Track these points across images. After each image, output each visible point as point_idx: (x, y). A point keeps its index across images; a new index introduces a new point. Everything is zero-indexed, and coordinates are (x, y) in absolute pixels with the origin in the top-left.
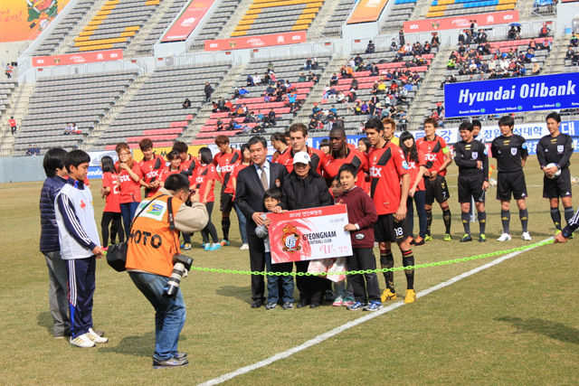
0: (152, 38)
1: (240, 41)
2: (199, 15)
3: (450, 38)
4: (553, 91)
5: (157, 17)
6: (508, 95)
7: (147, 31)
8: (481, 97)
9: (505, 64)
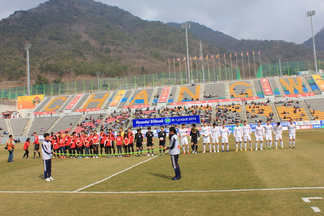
0: (63, 108)
2: (74, 103)
3: (133, 110)
4: (158, 122)
5: (64, 104)
6: (148, 122)
9: (146, 117)
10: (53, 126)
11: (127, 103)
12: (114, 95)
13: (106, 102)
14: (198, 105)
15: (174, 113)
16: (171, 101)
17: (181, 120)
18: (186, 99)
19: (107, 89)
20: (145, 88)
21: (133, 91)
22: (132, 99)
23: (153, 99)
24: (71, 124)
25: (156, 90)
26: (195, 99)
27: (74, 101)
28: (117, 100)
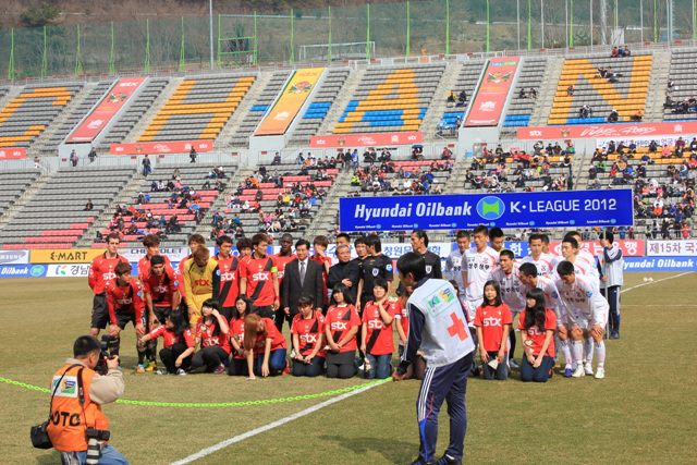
0: (57, 138)
1: (146, 147)
2: (106, 118)
4: (449, 211)
5: (63, 118)
6: (404, 212)
7: (52, 130)
8: (376, 213)
9: (408, 184)
10: (14, 212)
11: (331, 124)
12: (274, 87)
13: (241, 115)
14: (636, 139)
15: (528, 173)
16: (518, 121)
17: (550, 206)
18: (583, 113)
19: (244, 63)
20: (411, 60)
21: (357, 72)
22: (352, 106)
23: (443, 108)
24: (89, 207)
25: (454, 69)
26: (624, 116)
27: (106, 109)
28: (288, 110)
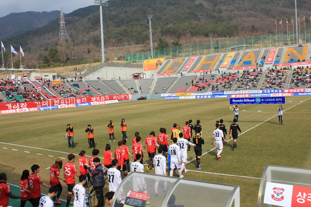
0: (180, 70)
1: (198, 71)
2: (190, 65)
3: (241, 71)
4: (250, 101)
5: (181, 66)
6: (242, 101)
7: (179, 68)
8: (237, 101)
9: (253, 77)
10: (172, 86)
11: (236, 65)
12: (225, 56)
13: (217, 63)
14: (303, 66)
15: (279, 74)
16: (277, 62)
18: (292, 60)
19: (218, 51)
20: (253, 50)
21: (242, 52)
22: (241, 60)
23: (260, 60)
24: (187, 84)
25: (263, 50)
26: (301, 60)
27: (189, 64)
28: (227, 62)
